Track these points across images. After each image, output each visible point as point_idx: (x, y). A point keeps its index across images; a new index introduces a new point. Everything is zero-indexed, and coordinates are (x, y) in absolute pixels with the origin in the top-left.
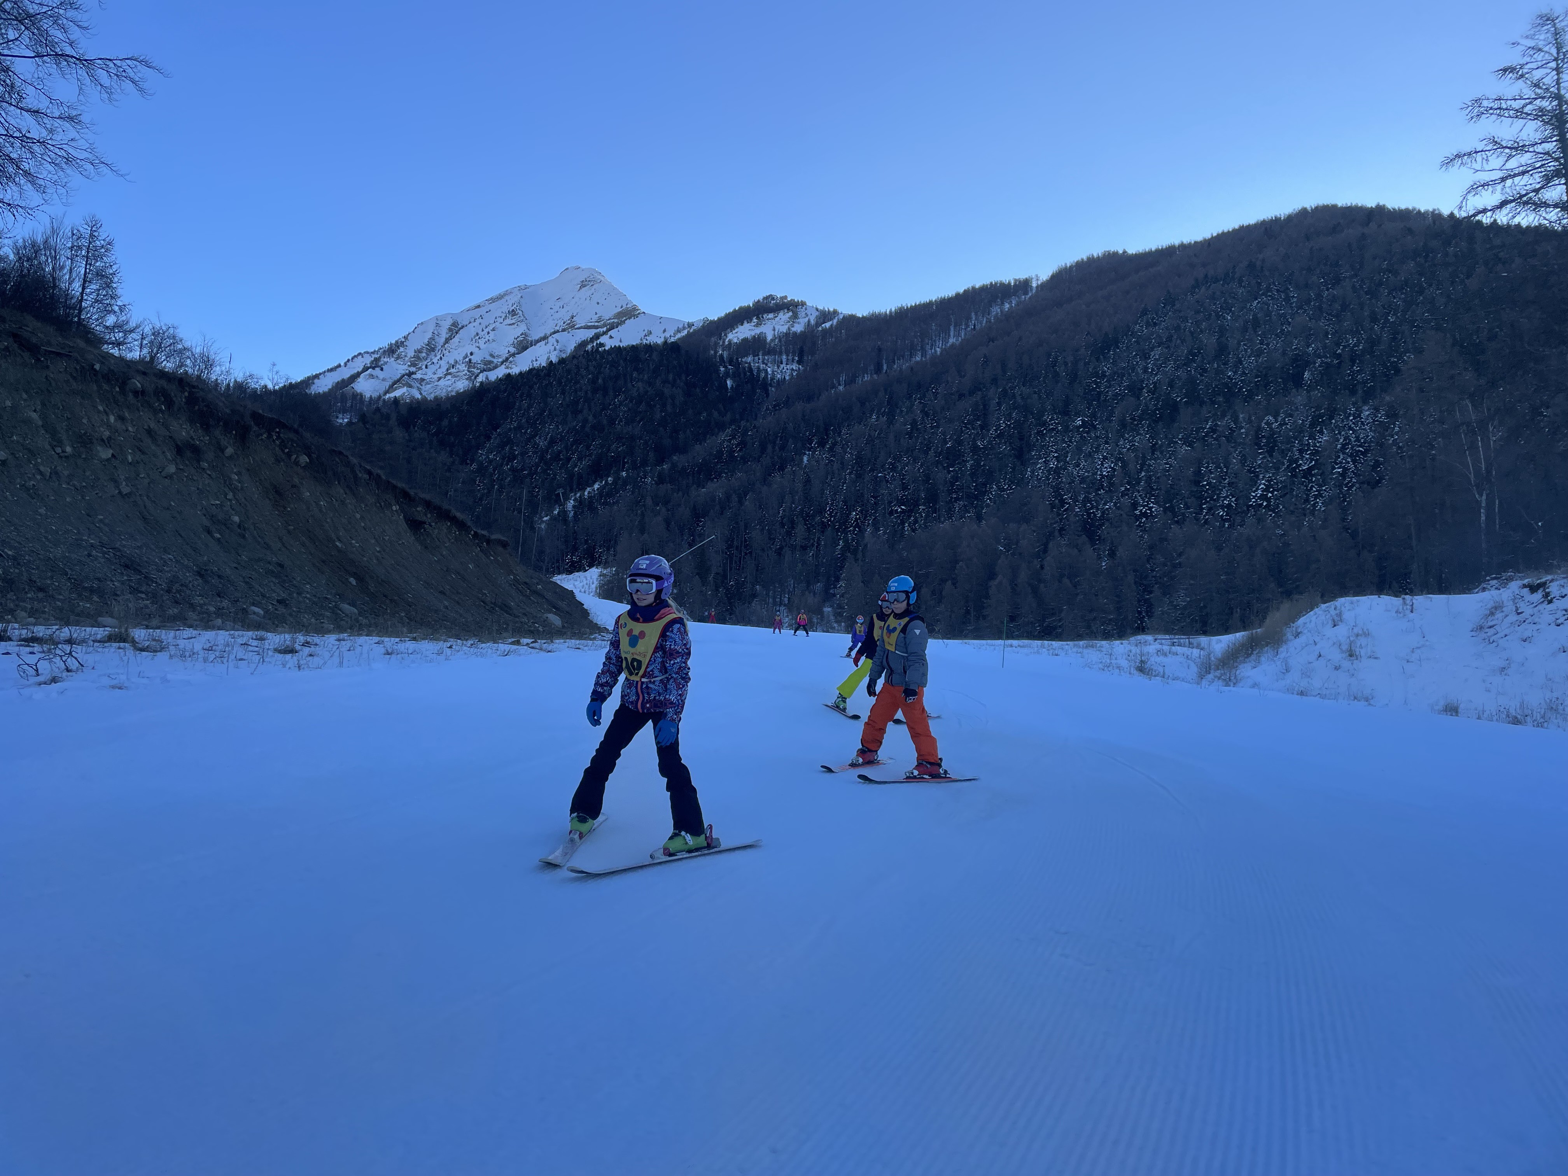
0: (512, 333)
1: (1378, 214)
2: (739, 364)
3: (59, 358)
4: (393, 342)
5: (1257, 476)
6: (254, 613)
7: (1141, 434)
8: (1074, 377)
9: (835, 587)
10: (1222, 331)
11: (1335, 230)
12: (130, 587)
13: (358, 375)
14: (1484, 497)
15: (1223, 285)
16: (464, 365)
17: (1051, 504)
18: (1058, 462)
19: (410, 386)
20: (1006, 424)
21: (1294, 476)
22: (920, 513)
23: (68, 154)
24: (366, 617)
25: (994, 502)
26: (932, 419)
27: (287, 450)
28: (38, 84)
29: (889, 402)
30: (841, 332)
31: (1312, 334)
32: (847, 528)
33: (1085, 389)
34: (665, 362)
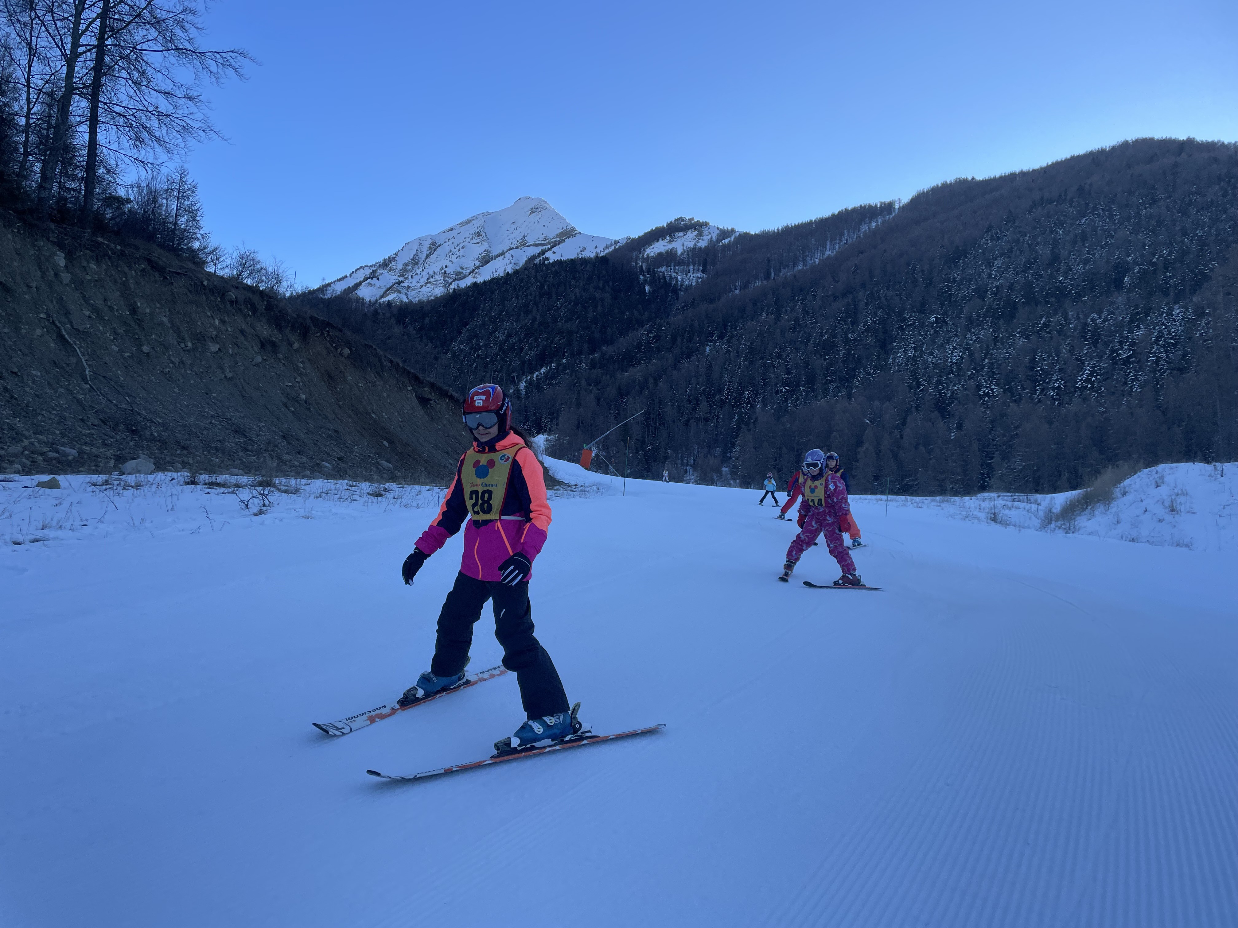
0: (478, 250)
2: (654, 273)
3: (178, 277)
4: (387, 257)
5: (1083, 363)
6: (326, 467)
7: (986, 329)
8: (929, 282)
9: (731, 452)
10: (1055, 243)
11: (1151, 159)
12: (241, 446)
13: (360, 284)
15: (1056, 205)
16: (440, 276)
17: (909, 385)
18: (915, 351)
19: (399, 292)
20: (873, 321)
21: (1115, 363)
22: (801, 393)
23: (187, 124)
24: (399, 471)
25: (862, 384)
26: (811, 317)
27: (334, 345)
28: (165, 71)
29: (776, 303)
30: (737, 247)
31: (1132, 246)
32: (741, 404)
33: (939, 292)
34: (596, 272)
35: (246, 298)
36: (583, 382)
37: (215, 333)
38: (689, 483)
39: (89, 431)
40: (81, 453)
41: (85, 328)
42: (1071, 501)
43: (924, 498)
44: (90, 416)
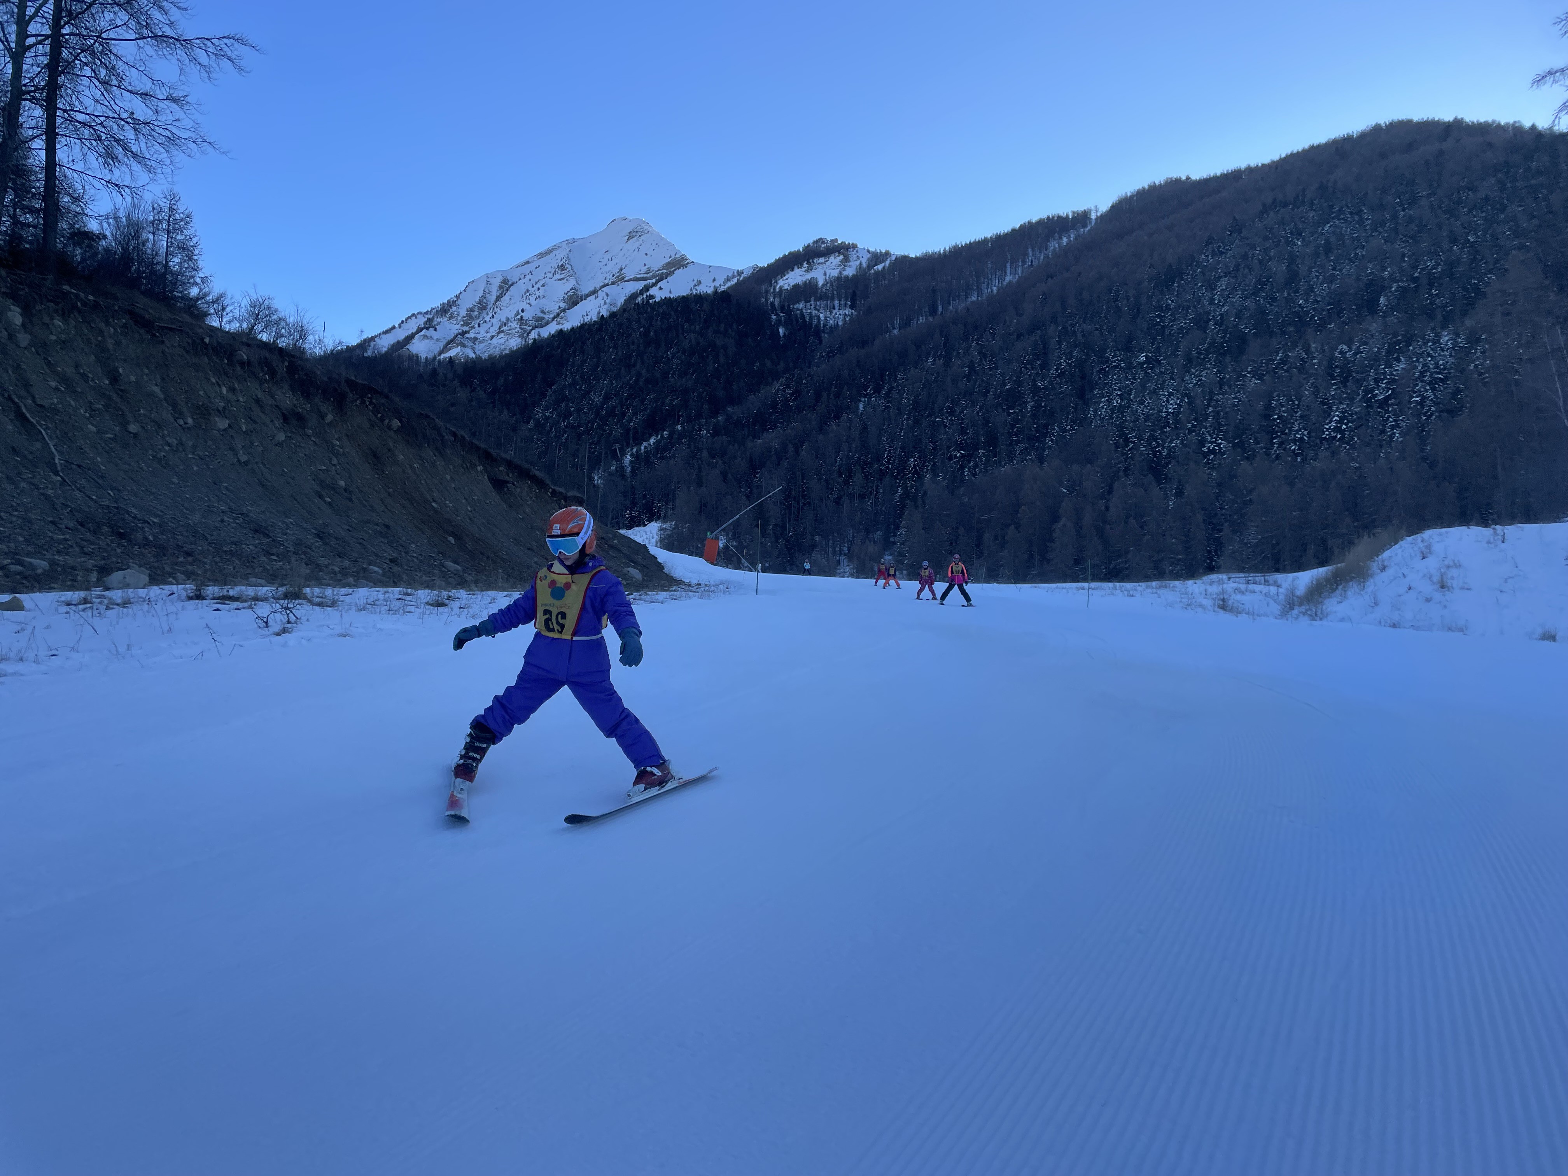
0: (561, 288)
1: (1456, 128)
2: (791, 311)
3: (171, 333)
4: (446, 301)
5: (1330, 408)
6: (374, 572)
7: (1208, 369)
8: (1136, 313)
9: (895, 535)
10: (1292, 258)
11: (1410, 147)
12: (263, 550)
13: (412, 336)
15: (1293, 209)
16: (516, 322)
17: (1115, 444)
18: (1122, 400)
19: (464, 346)
20: (1067, 363)
21: (1370, 406)
22: (980, 457)
23: (173, 133)
24: (470, 574)
25: (1057, 444)
26: (990, 361)
27: (379, 415)
28: (140, 66)
29: (945, 345)
30: (894, 274)
31: (1387, 258)
32: (905, 475)
33: (1149, 324)
34: (716, 312)
35: (261, 358)
36: (705, 454)
37: (222, 404)
38: (843, 577)
39: (62, 537)
40: (53, 564)
41: (52, 404)
42: (1318, 580)
44: (62, 517)
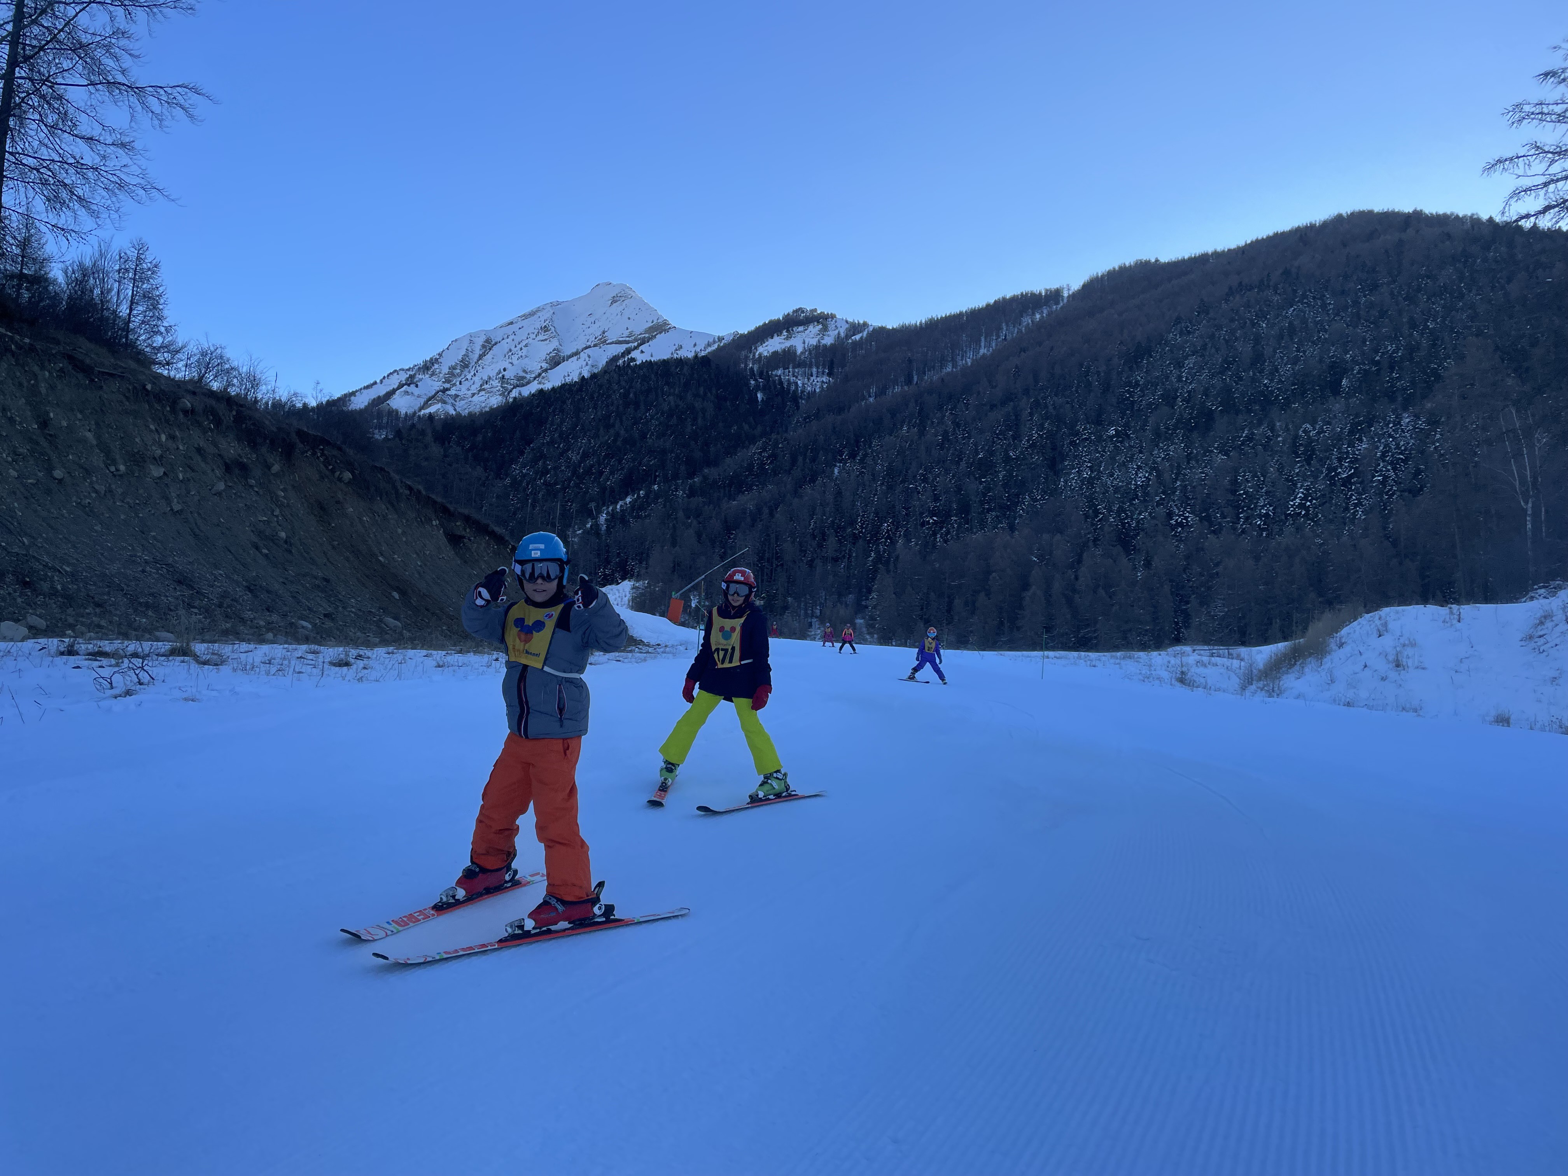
0: (544, 349)
1: (1415, 219)
2: (769, 377)
3: (111, 379)
4: (428, 359)
5: (1295, 485)
6: (303, 627)
7: (1176, 444)
8: (1106, 388)
9: (867, 599)
10: (1257, 339)
11: (1371, 236)
12: (183, 601)
13: (393, 392)
14: (1530, 505)
15: (1258, 293)
16: (497, 381)
17: (1084, 514)
18: (1092, 472)
19: (444, 402)
20: (1039, 434)
21: (1333, 484)
22: (952, 524)
23: (121, 179)
24: (408, 631)
25: (1028, 513)
26: (964, 430)
27: (330, 467)
28: (91, 111)
29: (919, 414)
30: (871, 344)
31: (1349, 342)
32: (878, 539)
33: (1118, 399)
34: (695, 375)
35: (206, 406)
36: (681, 514)
37: (159, 452)
42: (1279, 655)
43: (1102, 654)
